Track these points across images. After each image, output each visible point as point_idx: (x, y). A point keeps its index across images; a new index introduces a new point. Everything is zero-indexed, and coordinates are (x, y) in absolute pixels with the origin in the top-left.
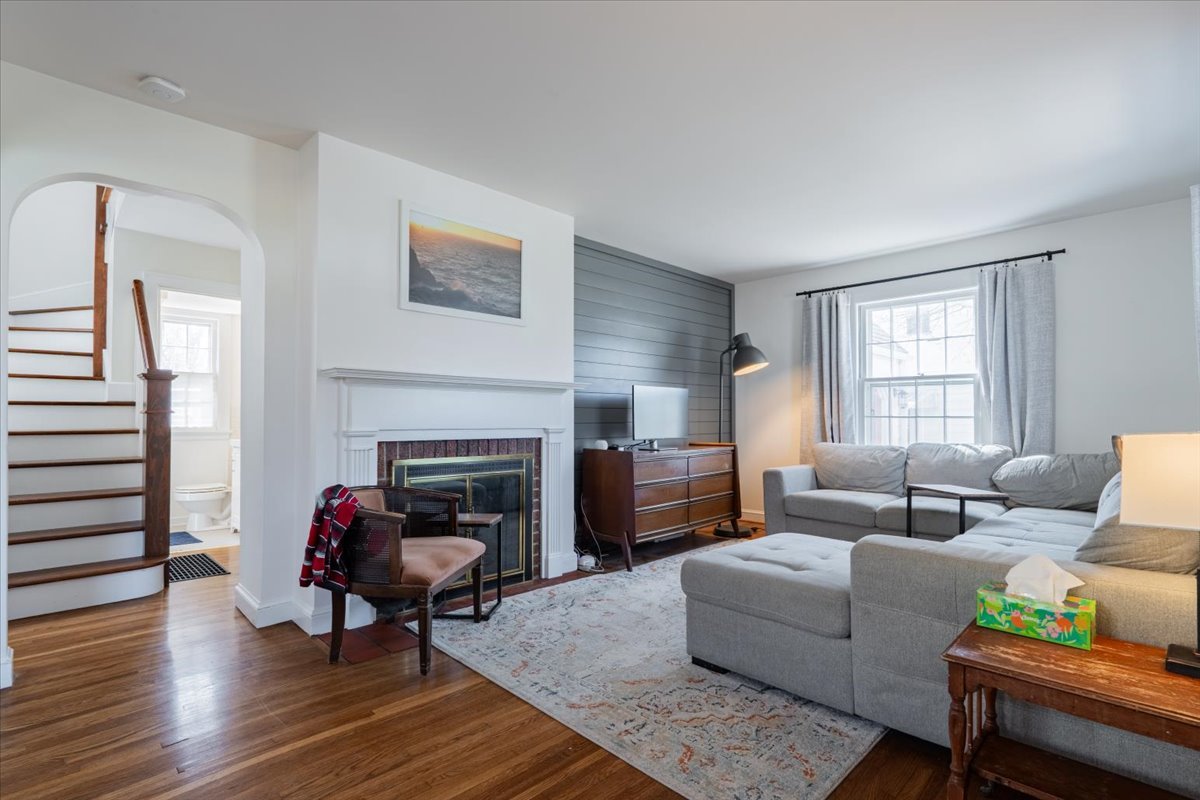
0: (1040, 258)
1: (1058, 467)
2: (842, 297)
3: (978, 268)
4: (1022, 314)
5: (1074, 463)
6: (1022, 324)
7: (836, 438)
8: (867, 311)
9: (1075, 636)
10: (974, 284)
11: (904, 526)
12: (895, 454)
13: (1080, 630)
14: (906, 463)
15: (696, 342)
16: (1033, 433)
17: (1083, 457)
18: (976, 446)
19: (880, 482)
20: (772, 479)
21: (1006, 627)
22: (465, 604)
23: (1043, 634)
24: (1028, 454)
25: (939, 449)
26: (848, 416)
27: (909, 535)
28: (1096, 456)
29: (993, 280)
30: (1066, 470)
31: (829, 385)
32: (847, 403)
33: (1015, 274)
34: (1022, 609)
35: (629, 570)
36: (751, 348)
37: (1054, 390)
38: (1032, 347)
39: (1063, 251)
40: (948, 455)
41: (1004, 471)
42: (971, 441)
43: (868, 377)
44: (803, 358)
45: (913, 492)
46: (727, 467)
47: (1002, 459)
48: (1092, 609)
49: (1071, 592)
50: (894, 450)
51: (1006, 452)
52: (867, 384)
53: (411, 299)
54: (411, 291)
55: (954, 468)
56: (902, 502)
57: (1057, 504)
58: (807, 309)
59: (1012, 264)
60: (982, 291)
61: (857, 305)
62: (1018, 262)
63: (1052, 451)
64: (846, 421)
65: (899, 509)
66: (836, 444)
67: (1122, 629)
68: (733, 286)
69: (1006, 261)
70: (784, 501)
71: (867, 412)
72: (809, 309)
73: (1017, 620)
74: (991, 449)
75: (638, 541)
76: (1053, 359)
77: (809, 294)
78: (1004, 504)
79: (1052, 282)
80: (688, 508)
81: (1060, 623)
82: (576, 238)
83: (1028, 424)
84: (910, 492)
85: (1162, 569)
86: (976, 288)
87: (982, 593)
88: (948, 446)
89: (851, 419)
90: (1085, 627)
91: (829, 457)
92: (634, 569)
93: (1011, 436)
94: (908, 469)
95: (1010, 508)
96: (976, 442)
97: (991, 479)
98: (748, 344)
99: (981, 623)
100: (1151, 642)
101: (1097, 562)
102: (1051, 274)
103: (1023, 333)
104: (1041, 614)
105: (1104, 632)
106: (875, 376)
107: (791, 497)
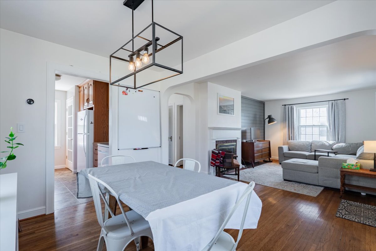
0: (343, 100)
1: (347, 146)
2: (294, 107)
3: (328, 102)
4: (338, 112)
5: (350, 145)
6: (338, 114)
7: (292, 139)
8: (300, 110)
9: (357, 168)
10: (327, 105)
11: (314, 158)
12: (308, 143)
13: (358, 167)
14: (311, 145)
15: (258, 116)
16: (341, 139)
17: (352, 144)
18: (328, 142)
19: (305, 149)
20: (280, 149)
21: (347, 168)
22: (233, 172)
23: (353, 168)
24: (339, 143)
25: (319, 142)
26: (296, 134)
27: (315, 160)
28: (355, 144)
29: (332, 105)
30: (349, 146)
31: (291, 126)
32: (295, 131)
33: (337, 103)
34: (349, 165)
35: (253, 168)
36: (273, 118)
37: (345, 129)
38: (340, 120)
39: (348, 99)
40: (321, 143)
41: (334, 147)
42: (326, 140)
43: (300, 125)
44: (284, 120)
45: (316, 151)
46: (268, 146)
47: (334, 144)
48: (360, 164)
49: (357, 163)
50: (308, 142)
51: (335, 143)
52: (300, 127)
53: (220, 112)
54: (219, 111)
55: (323, 146)
56: (313, 153)
57: (347, 153)
58: (285, 109)
59: (336, 101)
60: (329, 107)
61: (298, 108)
62: (338, 101)
63: (345, 142)
64: (295, 135)
65: (312, 155)
66: (293, 141)
67: (363, 167)
68: (264, 102)
69: (335, 100)
70: (284, 153)
71: (300, 133)
72: (286, 109)
73: (349, 167)
74: (331, 142)
75: (255, 162)
76: (345, 122)
77: (285, 105)
78: (335, 154)
79: (345, 106)
80: (262, 155)
81: (355, 167)
82: (242, 96)
83: (340, 136)
84: (315, 151)
85: (369, 160)
86: (328, 106)
87: (343, 163)
88: (320, 141)
89: (296, 135)
90: (359, 167)
91: (292, 144)
92: (254, 167)
93: (336, 139)
94: (312, 146)
95: (336, 155)
96: (327, 140)
97: (332, 148)
98: (272, 117)
99: (343, 167)
100: (368, 169)
101: (360, 159)
102: (345, 104)
103: (338, 116)
104: (352, 165)
105: (361, 168)
106: (301, 125)
107: (285, 152)
